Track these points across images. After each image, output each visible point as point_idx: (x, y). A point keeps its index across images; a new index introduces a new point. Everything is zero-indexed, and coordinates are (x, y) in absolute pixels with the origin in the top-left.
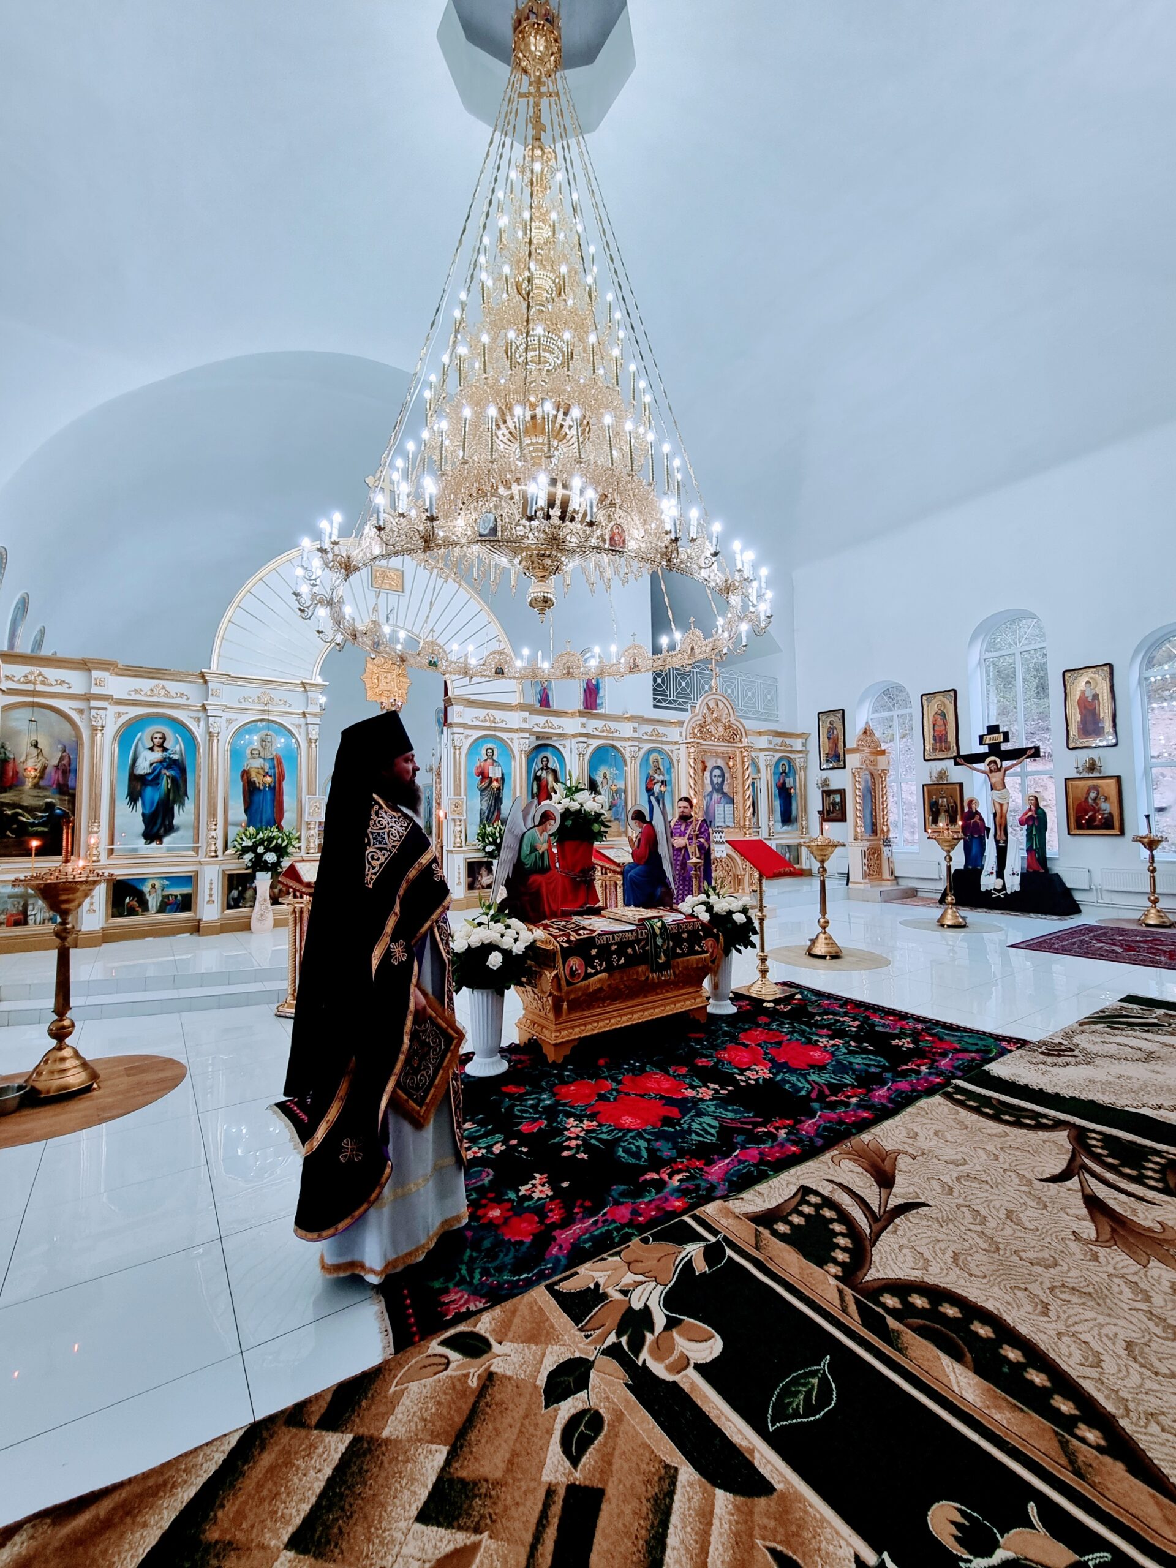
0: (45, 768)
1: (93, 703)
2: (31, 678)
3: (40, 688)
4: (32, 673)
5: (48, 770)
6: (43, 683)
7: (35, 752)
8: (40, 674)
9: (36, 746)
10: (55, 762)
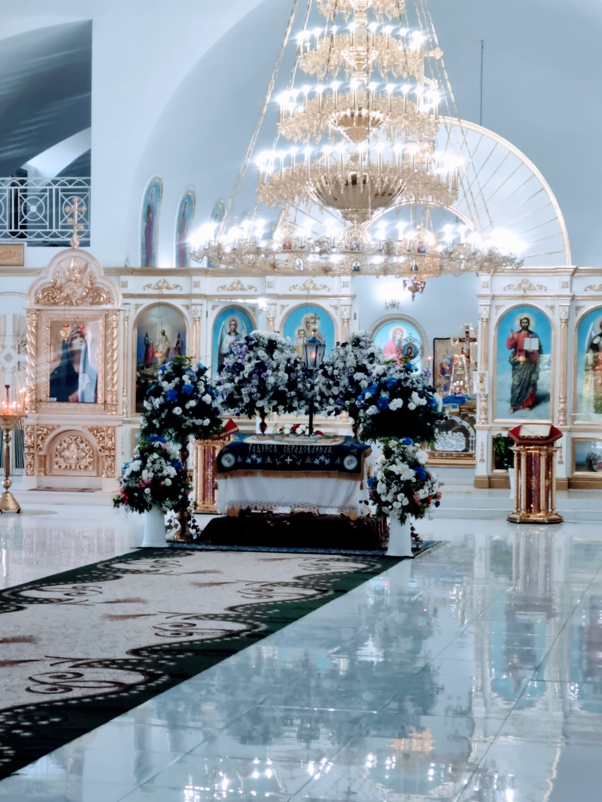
0: (168, 350)
1: (194, 301)
2: (160, 284)
3: (165, 292)
4: (160, 282)
5: (171, 351)
6: (168, 288)
7: (164, 338)
8: (165, 281)
9: (163, 334)
10: (174, 345)
